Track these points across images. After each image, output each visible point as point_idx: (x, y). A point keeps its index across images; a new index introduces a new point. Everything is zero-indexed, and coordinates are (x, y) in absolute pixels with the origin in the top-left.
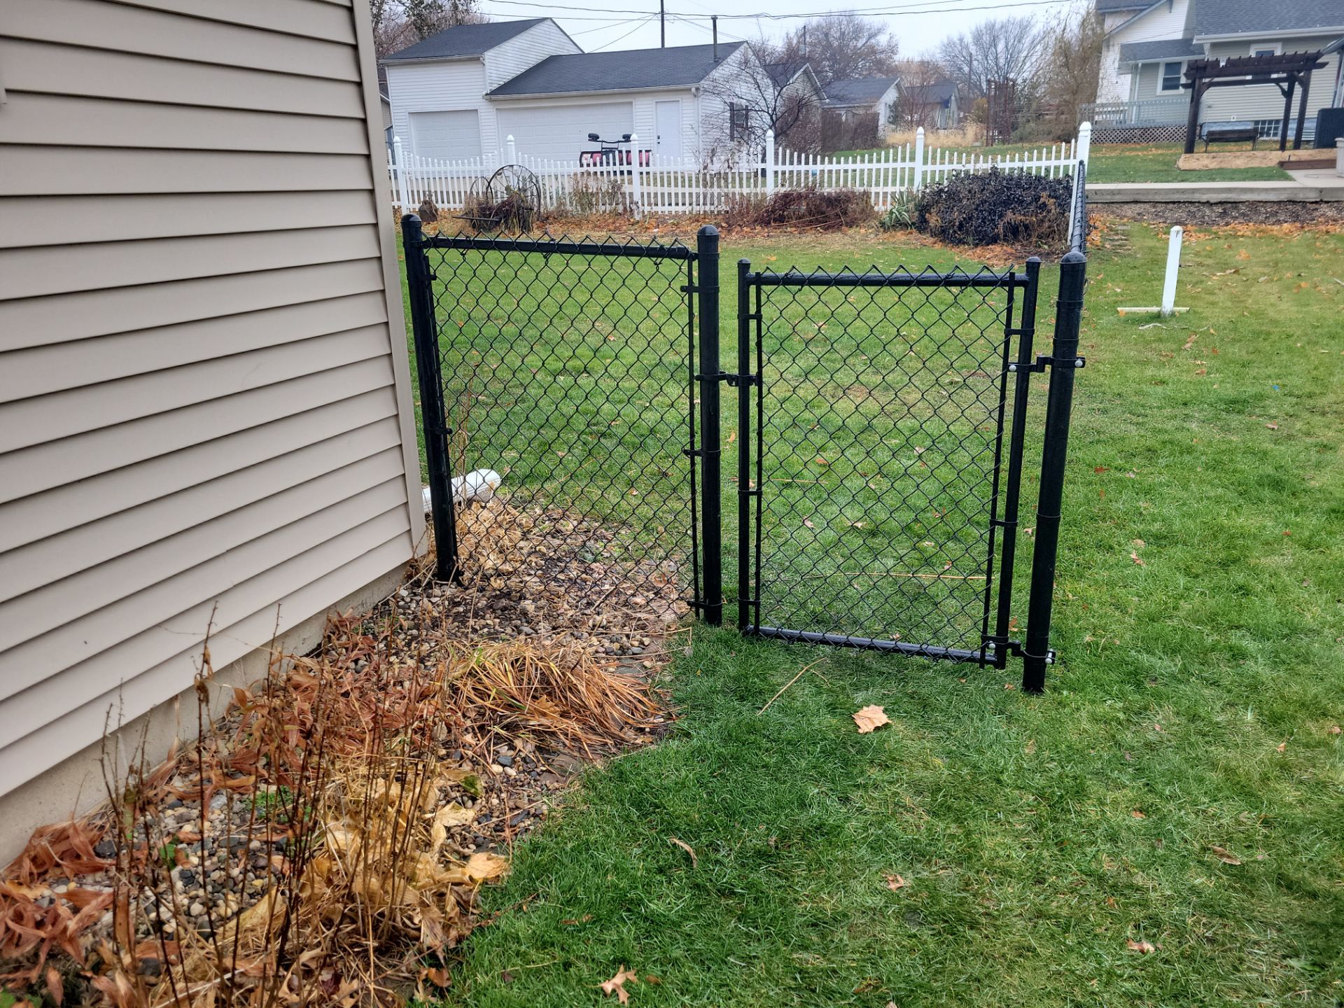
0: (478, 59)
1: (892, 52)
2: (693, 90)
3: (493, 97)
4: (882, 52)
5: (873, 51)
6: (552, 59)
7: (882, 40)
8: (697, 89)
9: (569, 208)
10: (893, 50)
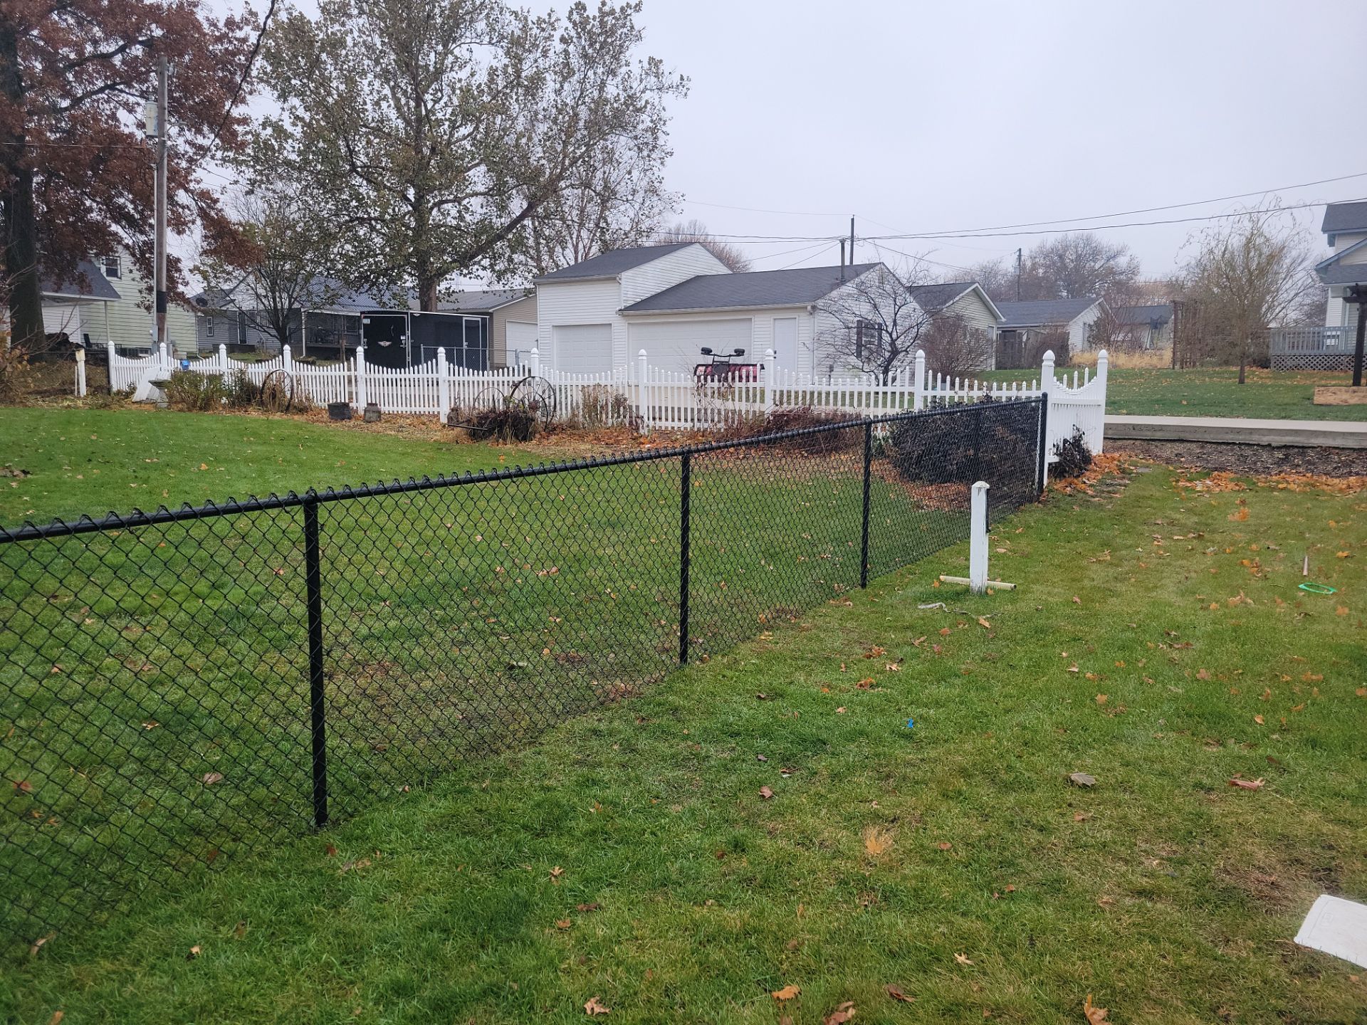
0: (615, 279)
1: (1133, 273)
2: (809, 308)
3: (625, 313)
4: (1122, 273)
5: (1111, 272)
6: (698, 278)
7: (1122, 262)
8: (814, 308)
9: (581, 419)
10: (1134, 271)
